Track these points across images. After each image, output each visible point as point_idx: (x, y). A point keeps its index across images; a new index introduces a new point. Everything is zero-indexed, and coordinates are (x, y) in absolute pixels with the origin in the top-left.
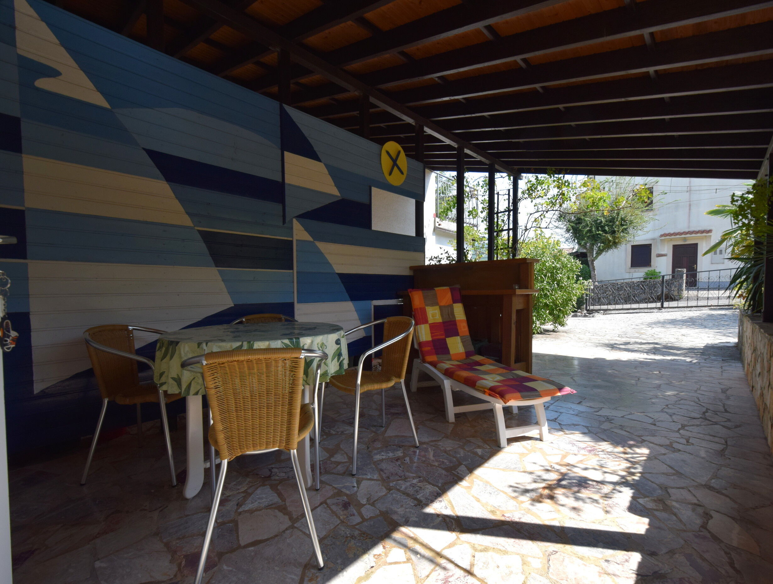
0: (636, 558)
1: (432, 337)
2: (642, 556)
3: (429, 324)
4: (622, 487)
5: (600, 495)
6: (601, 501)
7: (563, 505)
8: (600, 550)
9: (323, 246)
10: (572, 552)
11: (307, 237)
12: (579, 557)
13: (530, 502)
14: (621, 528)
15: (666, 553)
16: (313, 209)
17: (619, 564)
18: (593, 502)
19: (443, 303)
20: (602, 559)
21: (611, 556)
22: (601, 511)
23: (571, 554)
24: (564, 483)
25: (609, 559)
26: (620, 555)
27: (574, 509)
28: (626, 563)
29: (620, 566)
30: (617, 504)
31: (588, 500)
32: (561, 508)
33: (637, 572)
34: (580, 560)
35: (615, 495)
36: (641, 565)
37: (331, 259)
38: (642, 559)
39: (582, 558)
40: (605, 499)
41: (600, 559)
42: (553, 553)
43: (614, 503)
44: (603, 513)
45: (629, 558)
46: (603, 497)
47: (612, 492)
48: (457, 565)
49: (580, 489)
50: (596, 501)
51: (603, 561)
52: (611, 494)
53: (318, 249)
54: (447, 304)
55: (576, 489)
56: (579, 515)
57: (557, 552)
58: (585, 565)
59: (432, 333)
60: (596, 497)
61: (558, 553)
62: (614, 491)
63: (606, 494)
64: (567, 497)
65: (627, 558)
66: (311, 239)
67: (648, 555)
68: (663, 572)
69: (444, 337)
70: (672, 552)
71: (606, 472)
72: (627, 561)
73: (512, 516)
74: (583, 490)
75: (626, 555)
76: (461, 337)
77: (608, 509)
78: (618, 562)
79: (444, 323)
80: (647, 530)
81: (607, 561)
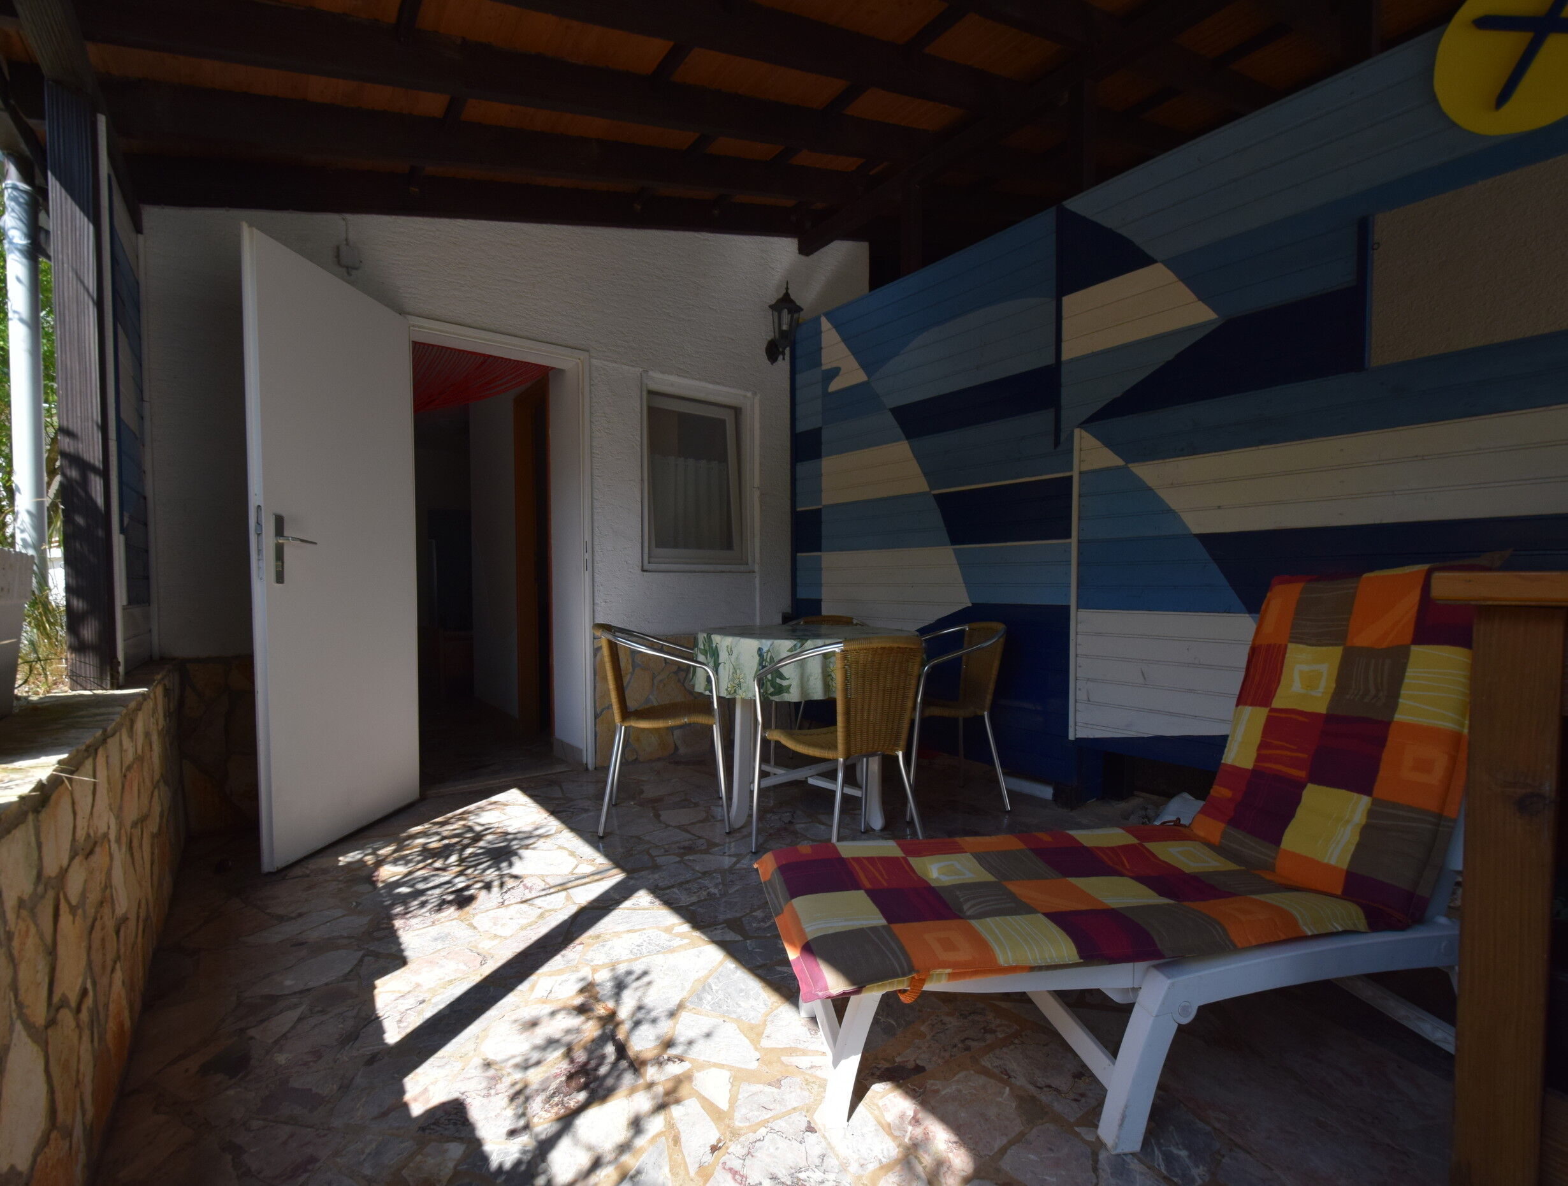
0: (393, 1035)
1: (1260, 758)
2: (386, 1044)
3: (1273, 710)
4: (524, 1152)
5: (534, 1086)
6: (518, 1076)
7: (553, 1014)
8: (442, 1006)
9: (1148, 472)
10: (468, 977)
11: (1108, 459)
12: (455, 979)
13: (590, 978)
14: (443, 1057)
15: (353, 1078)
16: (1127, 388)
17: (407, 1010)
18: (526, 1060)
19: (1366, 636)
20: (430, 1000)
21: (423, 1010)
22: (498, 1058)
23: (467, 976)
24: (610, 1050)
25: (421, 1005)
26: (414, 1021)
27: (534, 1024)
28: (398, 1018)
29: (403, 1010)
30: (488, 1095)
31: (535, 1056)
32: (548, 1009)
33: (380, 1019)
34: (450, 978)
35: (510, 1112)
36: (380, 1031)
37: (1173, 499)
38: (382, 1039)
39: (451, 982)
40: (518, 1087)
41: (432, 997)
42: (483, 962)
43: (493, 1092)
44: (491, 1057)
45: (399, 1027)
46: (526, 1086)
47: (523, 1115)
48: (540, 896)
49: (572, 1061)
50: (525, 1066)
51: (427, 999)
52: (520, 1111)
53: (1140, 480)
54: (1384, 645)
55: (581, 1056)
56: (515, 1021)
57: (481, 965)
58: (440, 979)
59: (1263, 745)
60: (535, 1076)
61: (479, 966)
62: (522, 1123)
63: (527, 1099)
64: (568, 1032)
65: (402, 1025)
66: (1119, 462)
67: (378, 1053)
68: (347, 1048)
69: (1302, 774)
70: (345, 1087)
71: (597, 1164)
72: (400, 1021)
73: (574, 950)
74: (564, 1066)
75: (406, 1027)
76: (1375, 802)
77: (491, 1072)
78: (408, 1012)
79: (1329, 719)
80: (402, 1091)
81: (423, 1002)
